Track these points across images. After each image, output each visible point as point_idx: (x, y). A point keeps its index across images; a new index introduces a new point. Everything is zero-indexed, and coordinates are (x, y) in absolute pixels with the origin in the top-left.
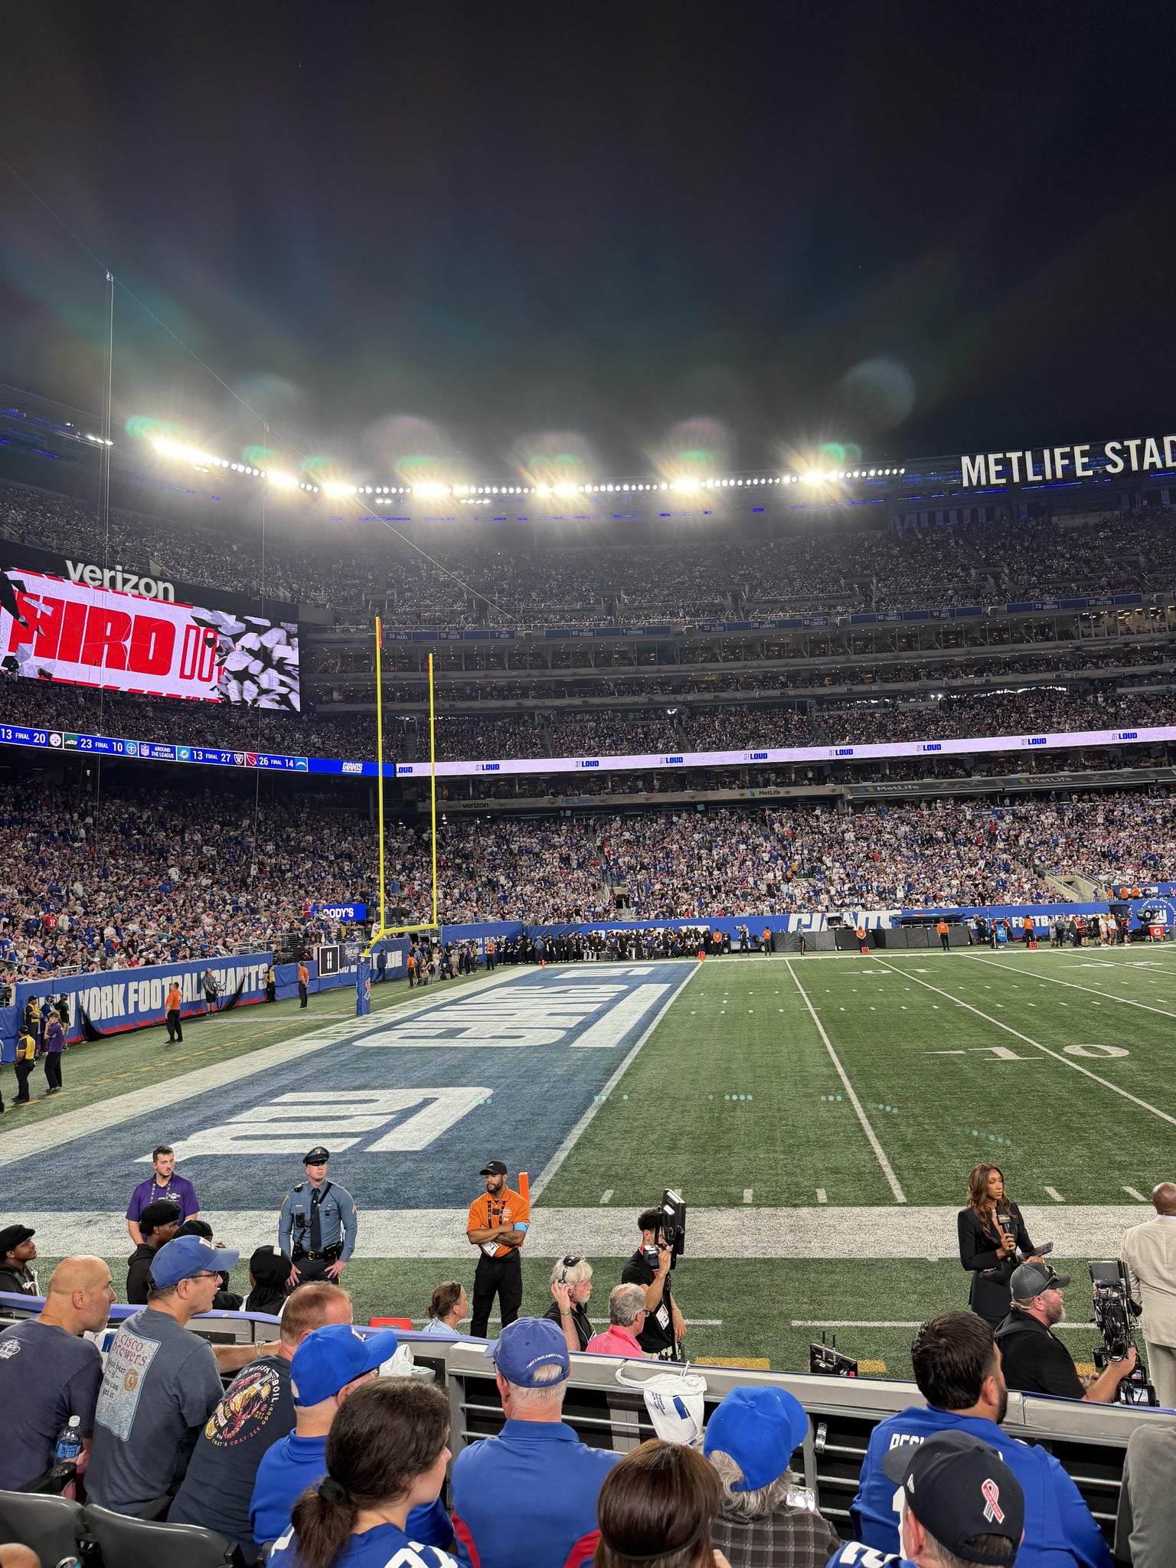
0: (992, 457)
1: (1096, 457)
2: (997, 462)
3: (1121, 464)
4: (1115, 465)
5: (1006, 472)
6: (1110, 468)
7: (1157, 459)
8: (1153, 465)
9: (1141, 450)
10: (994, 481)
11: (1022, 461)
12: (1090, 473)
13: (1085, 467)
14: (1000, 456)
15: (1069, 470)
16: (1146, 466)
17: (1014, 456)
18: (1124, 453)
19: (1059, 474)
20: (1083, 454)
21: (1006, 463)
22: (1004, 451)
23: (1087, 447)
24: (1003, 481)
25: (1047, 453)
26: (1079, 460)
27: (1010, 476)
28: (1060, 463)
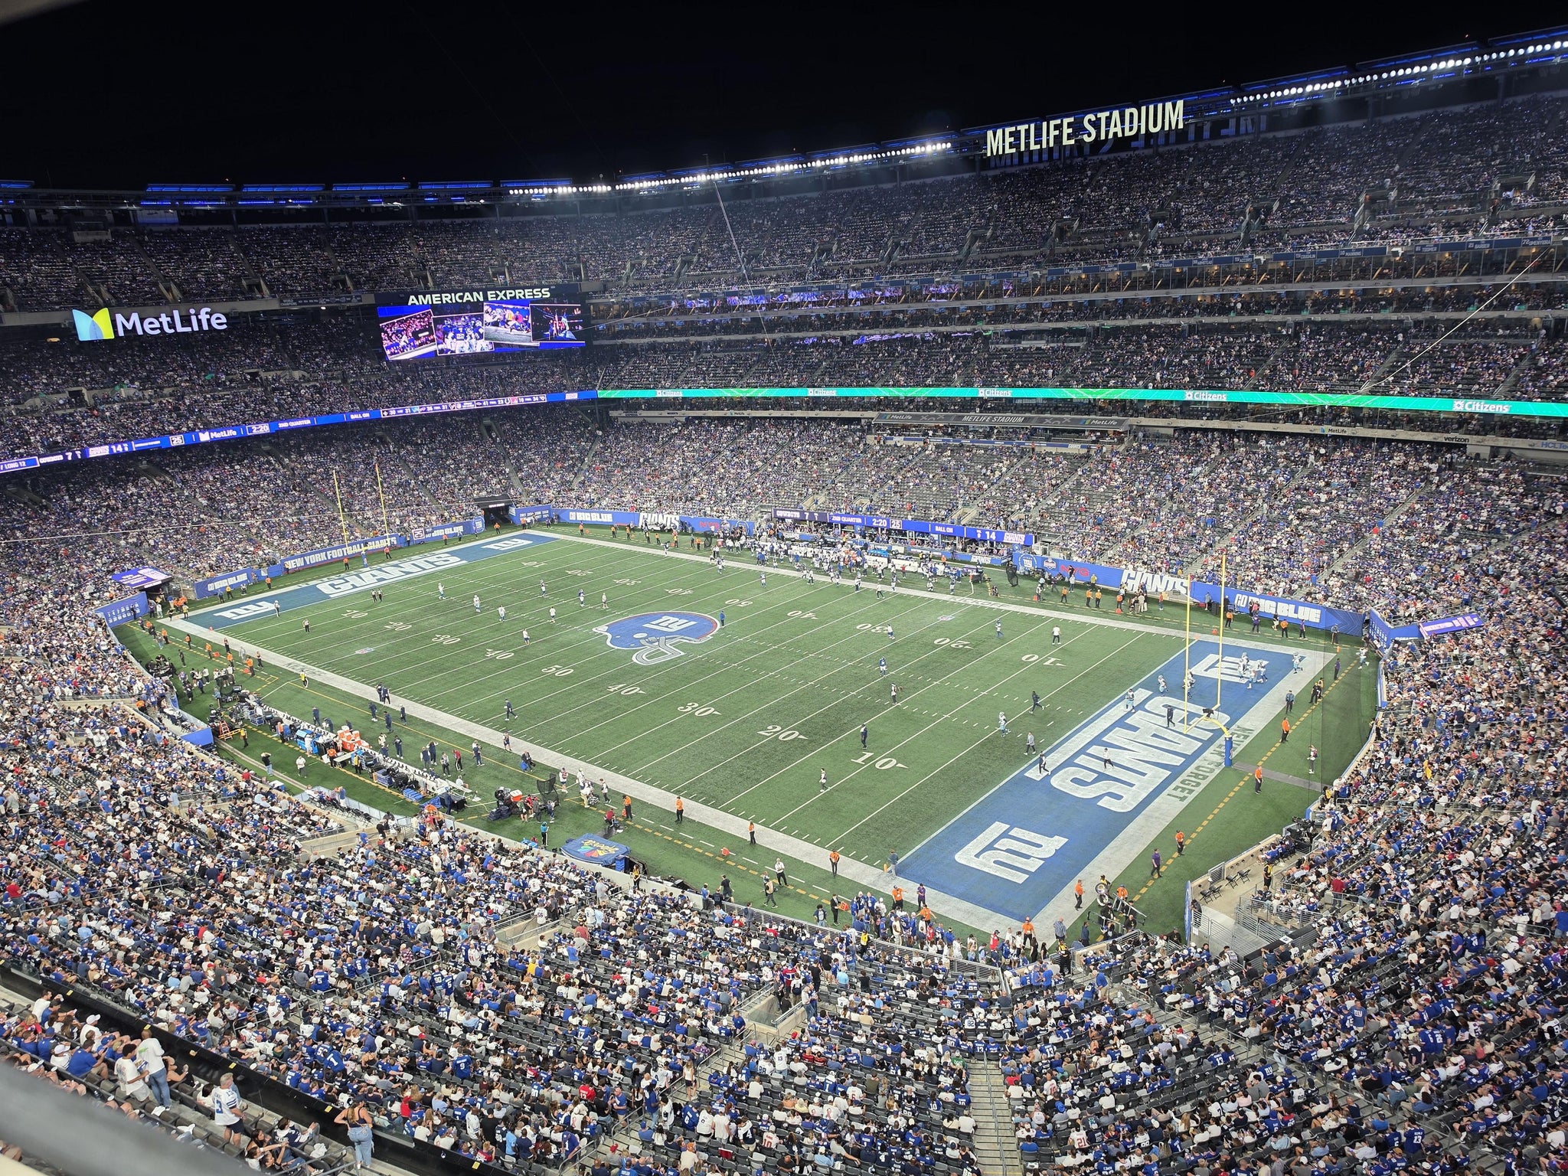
0: (1008, 130)
1: (1078, 128)
2: (1011, 134)
3: (1093, 132)
4: (1089, 135)
5: (1015, 145)
6: (1086, 139)
7: (1118, 129)
8: (1115, 134)
9: (1109, 119)
10: (1008, 151)
11: (1027, 131)
12: (1072, 142)
13: (1069, 137)
14: (1013, 129)
15: (1058, 139)
16: (1111, 136)
17: (1022, 128)
18: (1096, 124)
19: (1051, 144)
20: (1069, 125)
21: (1016, 135)
22: (1015, 125)
23: (1071, 120)
24: (1014, 150)
25: (1045, 124)
26: (1067, 131)
27: (1018, 146)
28: (1053, 133)
